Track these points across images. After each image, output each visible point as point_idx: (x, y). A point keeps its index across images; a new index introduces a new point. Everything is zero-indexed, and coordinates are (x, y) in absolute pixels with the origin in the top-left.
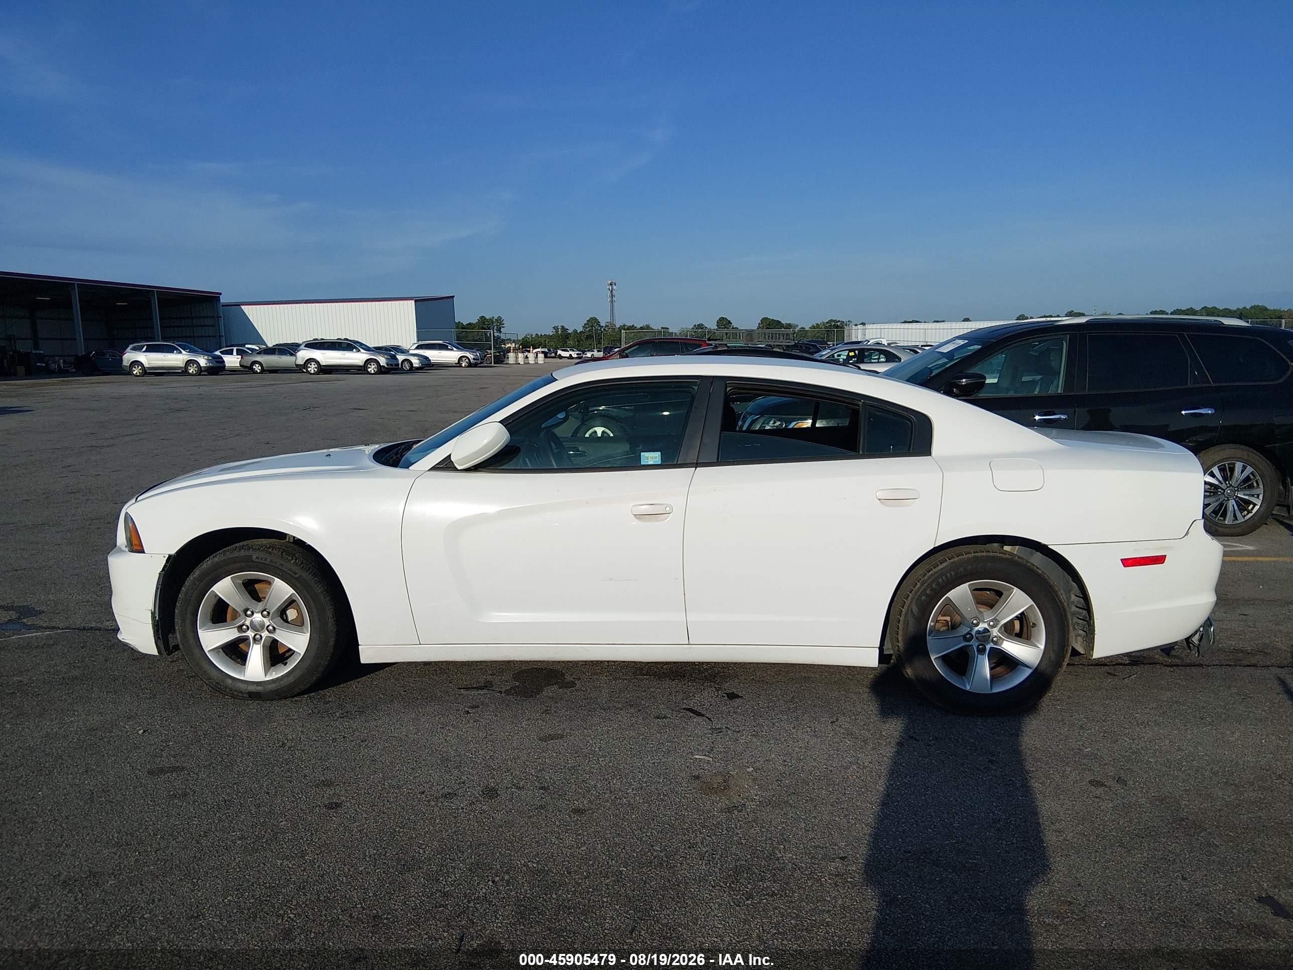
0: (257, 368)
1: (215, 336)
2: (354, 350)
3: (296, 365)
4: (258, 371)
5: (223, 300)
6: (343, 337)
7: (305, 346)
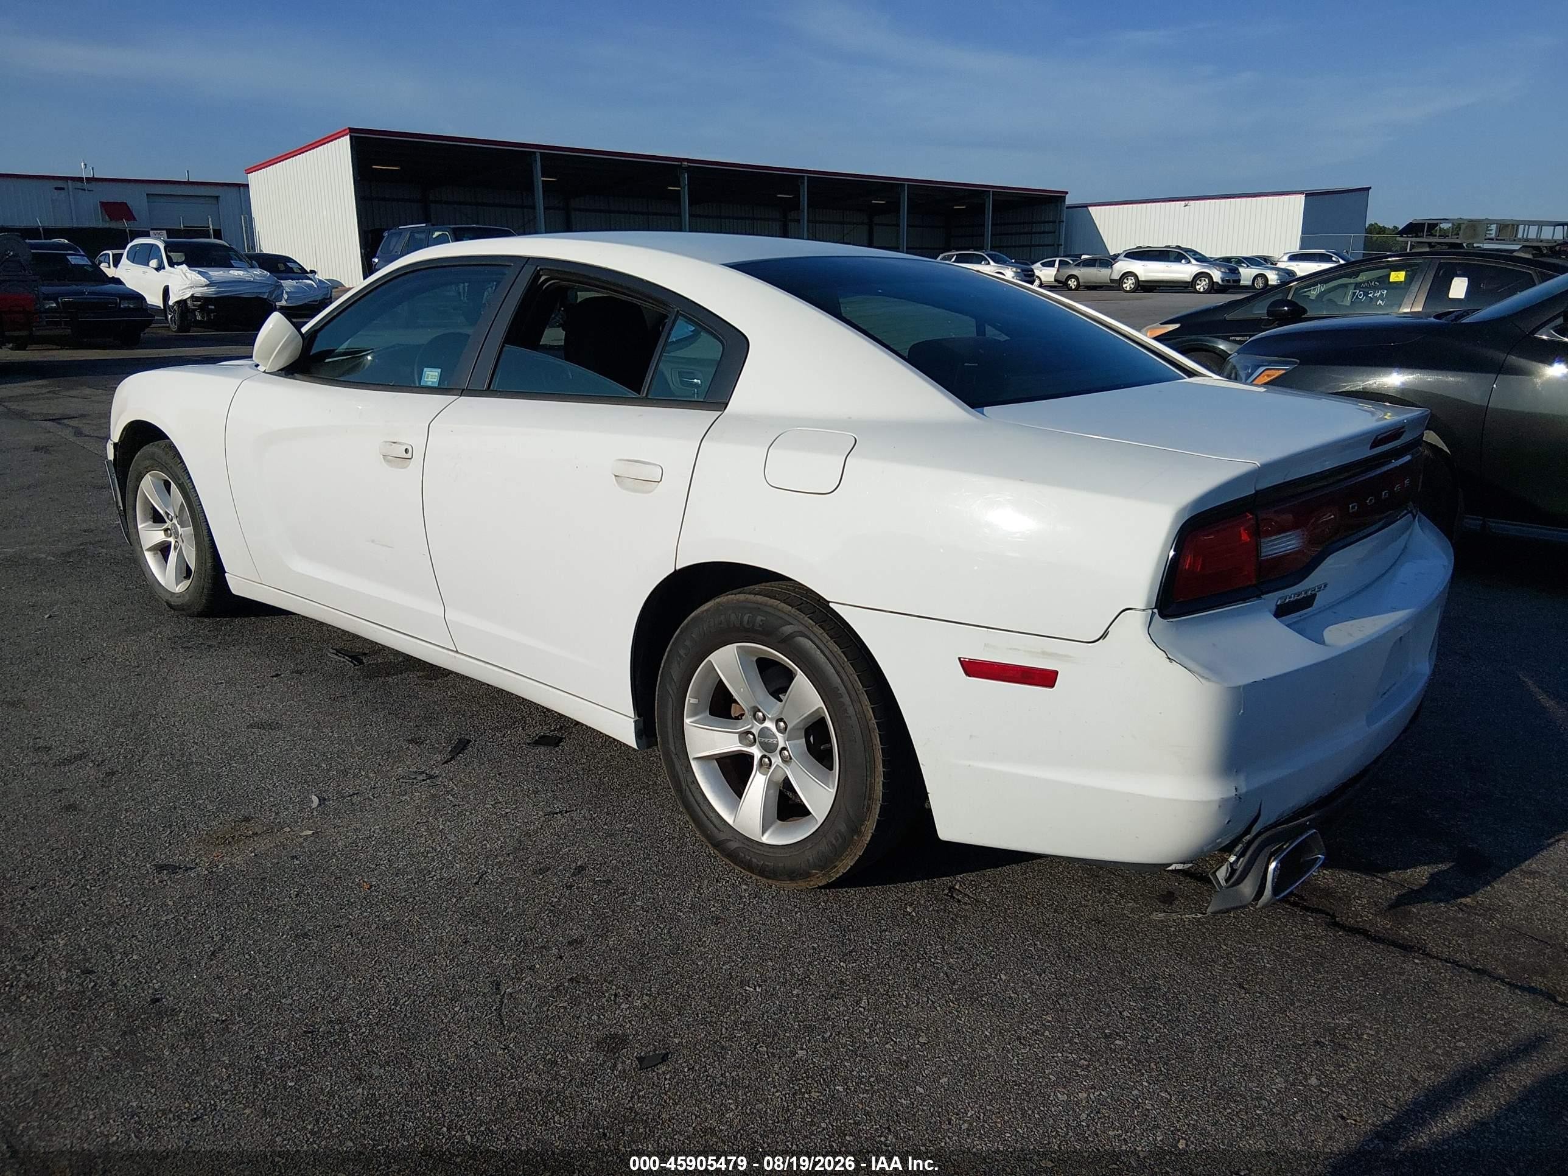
0: (1072, 283)
1: (1053, 245)
2: (1183, 261)
3: (1111, 280)
4: (1073, 287)
5: (1069, 200)
6: (1174, 245)
7: (1125, 256)
